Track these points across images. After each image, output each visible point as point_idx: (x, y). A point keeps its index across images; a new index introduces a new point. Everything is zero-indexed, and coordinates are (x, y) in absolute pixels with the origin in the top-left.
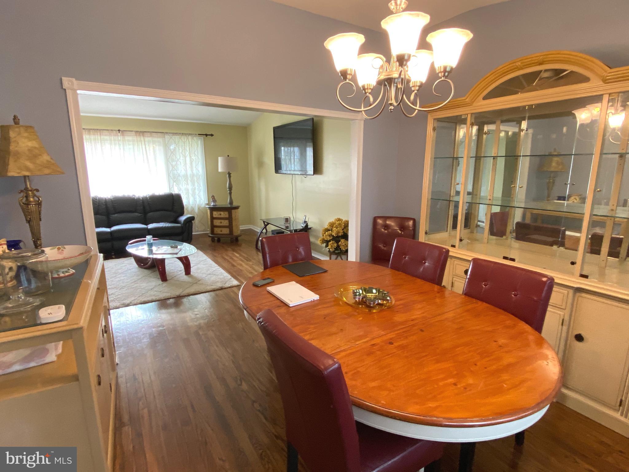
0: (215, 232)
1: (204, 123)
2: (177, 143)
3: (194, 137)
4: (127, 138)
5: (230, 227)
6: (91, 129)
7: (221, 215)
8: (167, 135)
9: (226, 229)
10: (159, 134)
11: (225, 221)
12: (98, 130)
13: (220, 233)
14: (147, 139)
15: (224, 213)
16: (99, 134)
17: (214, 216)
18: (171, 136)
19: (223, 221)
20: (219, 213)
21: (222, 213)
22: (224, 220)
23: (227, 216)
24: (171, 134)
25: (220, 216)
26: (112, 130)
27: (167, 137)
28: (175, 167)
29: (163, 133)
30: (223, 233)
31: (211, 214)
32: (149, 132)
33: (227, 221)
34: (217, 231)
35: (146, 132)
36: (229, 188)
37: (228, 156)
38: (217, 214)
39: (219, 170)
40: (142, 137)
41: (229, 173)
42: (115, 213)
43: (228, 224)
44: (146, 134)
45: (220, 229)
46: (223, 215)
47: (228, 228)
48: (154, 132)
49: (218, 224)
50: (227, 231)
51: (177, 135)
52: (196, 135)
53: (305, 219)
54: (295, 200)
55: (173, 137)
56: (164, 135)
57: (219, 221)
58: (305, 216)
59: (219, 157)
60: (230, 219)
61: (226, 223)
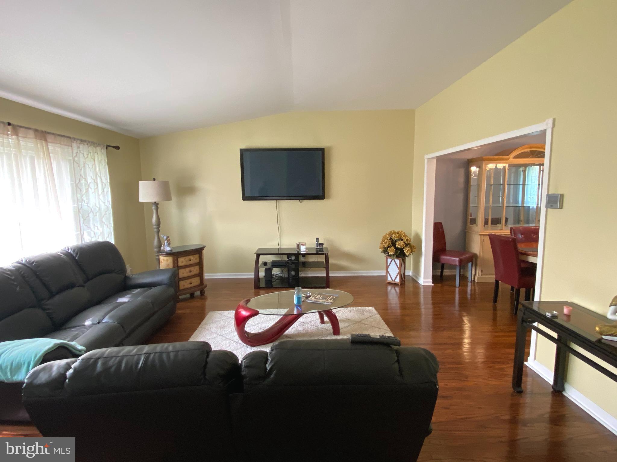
0: (181, 288)
4: (22, 142)
5: (201, 275)
7: (190, 260)
8: (73, 142)
9: (196, 278)
10: (65, 139)
11: (194, 268)
13: (190, 286)
15: (194, 257)
17: (180, 264)
18: (78, 145)
19: (192, 269)
20: (187, 258)
21: (191, 257)
22: (194, 266)
23: (198, 261)
25: (189, 263)
27: (75, 145)
29: (70, 138)
30: (193, 285)
31: (175, 262)
32: (53, 134)
33: (197, 268)
34: (184, 285)
35: (49, 133)
36: (155, 225)
37: (154, 180)
38: (182, 261)
39: (141, 200)
40: (44, 142)
41: (156, 204)
42: (52, 295)
43: (198, 272)
44: (50, 138)
45: (188, 281)
46: (193, 260)
47: (197, 277)
48: (59, 135)
49: (186, 275)
50: (196, 281)
51: (85, 143)
52: (104, 146)
53: (318, 242)
54: (280, 227)
55: (81, 146)
56: (71, 142)
57: (188, 270)
58: (317, 239)
59: (140, 181)
60: (200, 264)
61: (195, 270)
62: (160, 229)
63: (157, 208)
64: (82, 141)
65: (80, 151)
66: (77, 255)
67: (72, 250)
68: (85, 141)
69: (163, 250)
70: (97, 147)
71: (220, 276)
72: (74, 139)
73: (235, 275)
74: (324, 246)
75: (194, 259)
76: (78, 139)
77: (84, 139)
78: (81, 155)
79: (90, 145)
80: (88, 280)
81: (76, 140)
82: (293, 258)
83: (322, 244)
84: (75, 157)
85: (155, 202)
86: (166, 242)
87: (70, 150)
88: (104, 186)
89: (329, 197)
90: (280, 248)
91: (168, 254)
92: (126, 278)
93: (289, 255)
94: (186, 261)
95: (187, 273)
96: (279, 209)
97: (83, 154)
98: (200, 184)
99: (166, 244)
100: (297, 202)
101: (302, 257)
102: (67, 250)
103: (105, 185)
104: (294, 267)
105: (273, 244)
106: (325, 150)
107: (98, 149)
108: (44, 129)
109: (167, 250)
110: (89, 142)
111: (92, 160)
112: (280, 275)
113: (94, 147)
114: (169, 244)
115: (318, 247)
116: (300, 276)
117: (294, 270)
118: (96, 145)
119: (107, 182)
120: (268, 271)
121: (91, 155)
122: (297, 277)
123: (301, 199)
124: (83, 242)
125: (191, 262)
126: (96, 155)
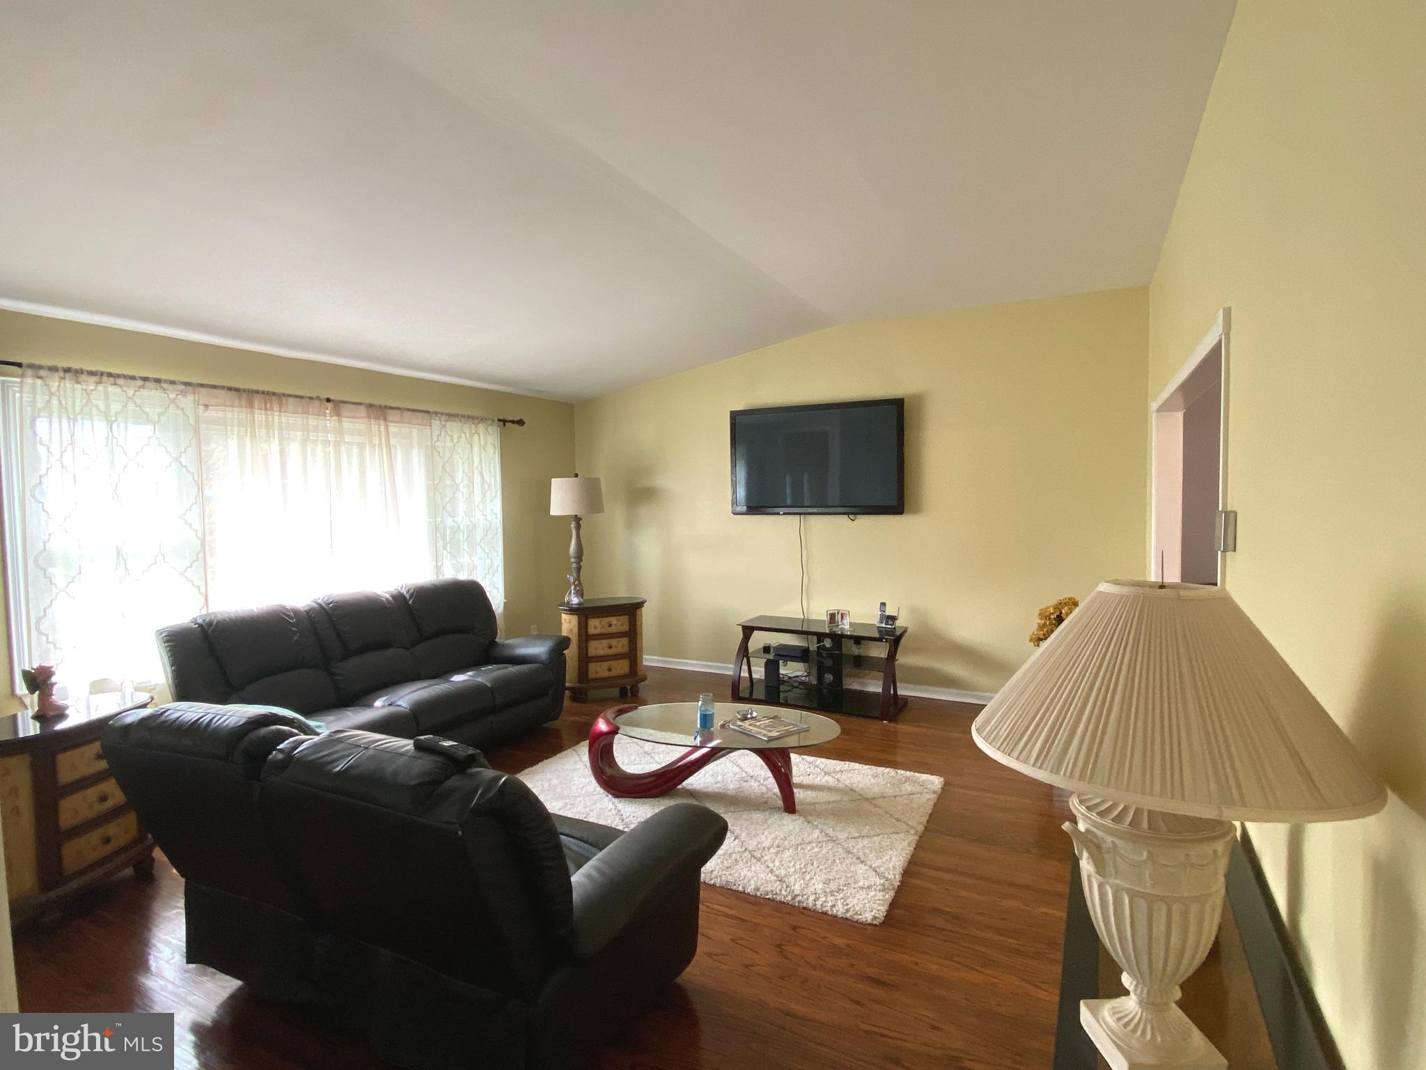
0: (592, 675)
1: (509, 394)
2: (455, 441)
3: (489, 425)
4: (347, 424)
5: (633, 655)
6: (257, 392)
7: (610, 626)
8: (435, 419)
9: (621, 662)
10: (420, 415)
11: (619, 641)
12: (274, 394)
13: (607, 674)
14: (393, 428)
15: (619, 620)
16: (276, 407)
17: (591, 631)
18: (443, 423)
19: (614, 642)
20: (606, 620)
21: (614, 620)
22: (619, 637)
23: (626, 628)
24: (443, 418)
25: (607, 630)
26: (311, 398)
27: (436, 423)
28: (449, 507)
29: (428, 412)
30: (612, 673)
31: (583, 626)
32: (398, 409)
33: (625, 641)
34: (597, 672)
35: (391, 408)
36: (575, 558)
37: (576, 476)
38: (595, 625)
39: (552, 513)
40: (382, 422)
41: (577, 519)
42: (348, 654)
43: (625, 649)
44: (392, 415)
45: (605, 665)
46: (616, 625)
47: (624, 658)
48: (408, 410)
49: (601, 652)
50: (622, 667)
51: (457, 419)
52: (493, 421)
53: (884, 612)
54: (808, 573)
55: (449, 423)
56: (431, 417)
57: (605, 643)
58: (883, 604)
59: (553, 479)
60: (633, 634)
61: (621, 645)
62: (581, 564)
63: (578, 527)
64: (451, 416)
65: (447, 432)
66: (411, 598)
67: (405, 588)
68: (456, 416)
69: (568, 602)
70: (478, 423)
71: (692, 665)
72: (436, 413)
73: (719, 668)
74: (898, 623)
75: (619, 623)
76: (442, 414)
77: (453, 411)
78: (448, 438)
79: (466, 421)
80: (422, 638)
81: (439, 415)
82: (828, 643)
83: (893, 618)
84: (436, 442)
85: (576, 516)
86: (573, 587)
87: (428, 432)
88: (487, 487)
89: (916, 510)
90: (808, 619)
91: (572, 610)
92: (493, 643)
93: (820, 636)
94: (603, 627)
95: (604, 648)
96: (806, 534)
97: (452, 436)
98: (664, 481)
99: (572, 592)
100: (843, 521)
101: (855, 643)
102: (400, 590)
103: (489, 486)
104: (830, 665)
105: (791, 610)
106: (905, 404)
107: (481, 427)
108: (383, 404)
109: (573, 603)
110: (463, 416)
111: (469, 446)
112: (803, 679)
113: (474, 424)
114: (580, 593)
115: (883, 625)
116: (844, 687)
117: (830, 671)
118: (476, 421)
119: (495, 480)
120: (772, 667)
121: (468, 436)
122: (839, 689)
123: (852, 514)
124: (441, 578)
125: (613, 629)
126: (476, 436)
